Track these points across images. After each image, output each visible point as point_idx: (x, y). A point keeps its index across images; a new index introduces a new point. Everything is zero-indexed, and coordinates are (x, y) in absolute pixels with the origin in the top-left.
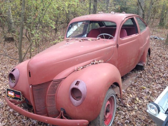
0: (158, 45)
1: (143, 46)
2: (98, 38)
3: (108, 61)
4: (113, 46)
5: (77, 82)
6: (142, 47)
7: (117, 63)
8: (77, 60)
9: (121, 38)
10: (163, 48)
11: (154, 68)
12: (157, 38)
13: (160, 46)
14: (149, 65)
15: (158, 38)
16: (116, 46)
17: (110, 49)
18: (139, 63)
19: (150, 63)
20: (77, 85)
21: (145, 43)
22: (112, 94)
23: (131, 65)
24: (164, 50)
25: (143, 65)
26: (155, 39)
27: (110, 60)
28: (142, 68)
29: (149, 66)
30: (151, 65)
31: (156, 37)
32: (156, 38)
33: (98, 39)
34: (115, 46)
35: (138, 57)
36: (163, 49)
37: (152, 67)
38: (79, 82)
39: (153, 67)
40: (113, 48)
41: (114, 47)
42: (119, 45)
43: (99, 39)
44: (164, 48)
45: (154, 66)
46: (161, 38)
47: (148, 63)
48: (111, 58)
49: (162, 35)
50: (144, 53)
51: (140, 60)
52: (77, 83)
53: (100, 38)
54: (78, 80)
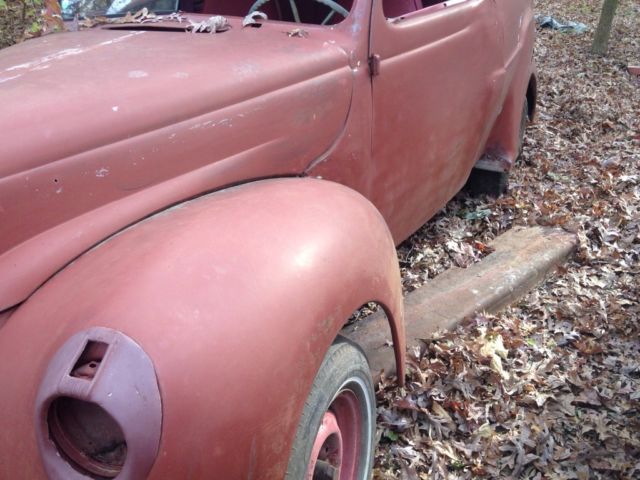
0: (557, 56)
1: (507, 65)
2: (249, 19)
3: (322, 163)
4: (347, 68)
5: (90, 344)
6: (502, 71)
7: (371, 172)
8: (101, 173)
9: (391, 20)
10: (585, 70)
11: (551, 180)
12: (555, 22)
13: (569, 62)
14: (529, 164)
15: (559, 25)
16: (366, 66)
17: (331, 89)
18: (482, 157)
19: (533, 153)
20: (87, 369)
21: (516, 45)
22: (346, 379)
23: (446, 175)
24: (587, 82)
25: (501, 170)
26: (544, 31)
27: (330, 159)
28: (499, 182)
29: (527, 169)
30: (539, 162)
31: (548, 19)
32: (548, 25)
33: (253, 25)
34: (355, 70)
35: (480, 128)
36: (586, 76)
37: (545, 171)
38: (105, 345)
39: (549, 173)
40: (344, 82)
41: (351, 78)
42: (384, 63)
43: (258, 26)
44: (588, 73)
45: (554, 170)
46: (572, 24)
47: (525, 154)
48: (334, 147)
49: (572, 7)
50: (508, 103)
51: (490, 140)
52: (91, 356)
53: (263, 15)
54: (99, 333)
